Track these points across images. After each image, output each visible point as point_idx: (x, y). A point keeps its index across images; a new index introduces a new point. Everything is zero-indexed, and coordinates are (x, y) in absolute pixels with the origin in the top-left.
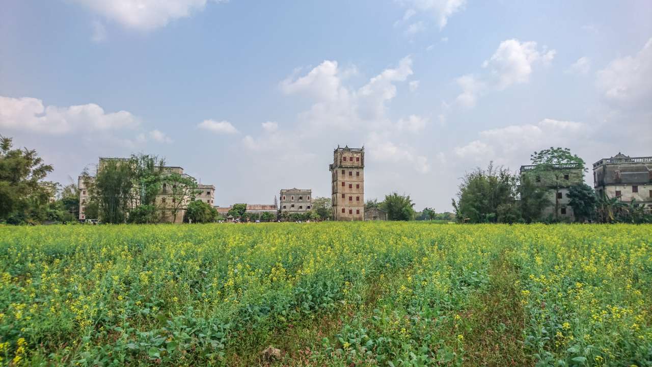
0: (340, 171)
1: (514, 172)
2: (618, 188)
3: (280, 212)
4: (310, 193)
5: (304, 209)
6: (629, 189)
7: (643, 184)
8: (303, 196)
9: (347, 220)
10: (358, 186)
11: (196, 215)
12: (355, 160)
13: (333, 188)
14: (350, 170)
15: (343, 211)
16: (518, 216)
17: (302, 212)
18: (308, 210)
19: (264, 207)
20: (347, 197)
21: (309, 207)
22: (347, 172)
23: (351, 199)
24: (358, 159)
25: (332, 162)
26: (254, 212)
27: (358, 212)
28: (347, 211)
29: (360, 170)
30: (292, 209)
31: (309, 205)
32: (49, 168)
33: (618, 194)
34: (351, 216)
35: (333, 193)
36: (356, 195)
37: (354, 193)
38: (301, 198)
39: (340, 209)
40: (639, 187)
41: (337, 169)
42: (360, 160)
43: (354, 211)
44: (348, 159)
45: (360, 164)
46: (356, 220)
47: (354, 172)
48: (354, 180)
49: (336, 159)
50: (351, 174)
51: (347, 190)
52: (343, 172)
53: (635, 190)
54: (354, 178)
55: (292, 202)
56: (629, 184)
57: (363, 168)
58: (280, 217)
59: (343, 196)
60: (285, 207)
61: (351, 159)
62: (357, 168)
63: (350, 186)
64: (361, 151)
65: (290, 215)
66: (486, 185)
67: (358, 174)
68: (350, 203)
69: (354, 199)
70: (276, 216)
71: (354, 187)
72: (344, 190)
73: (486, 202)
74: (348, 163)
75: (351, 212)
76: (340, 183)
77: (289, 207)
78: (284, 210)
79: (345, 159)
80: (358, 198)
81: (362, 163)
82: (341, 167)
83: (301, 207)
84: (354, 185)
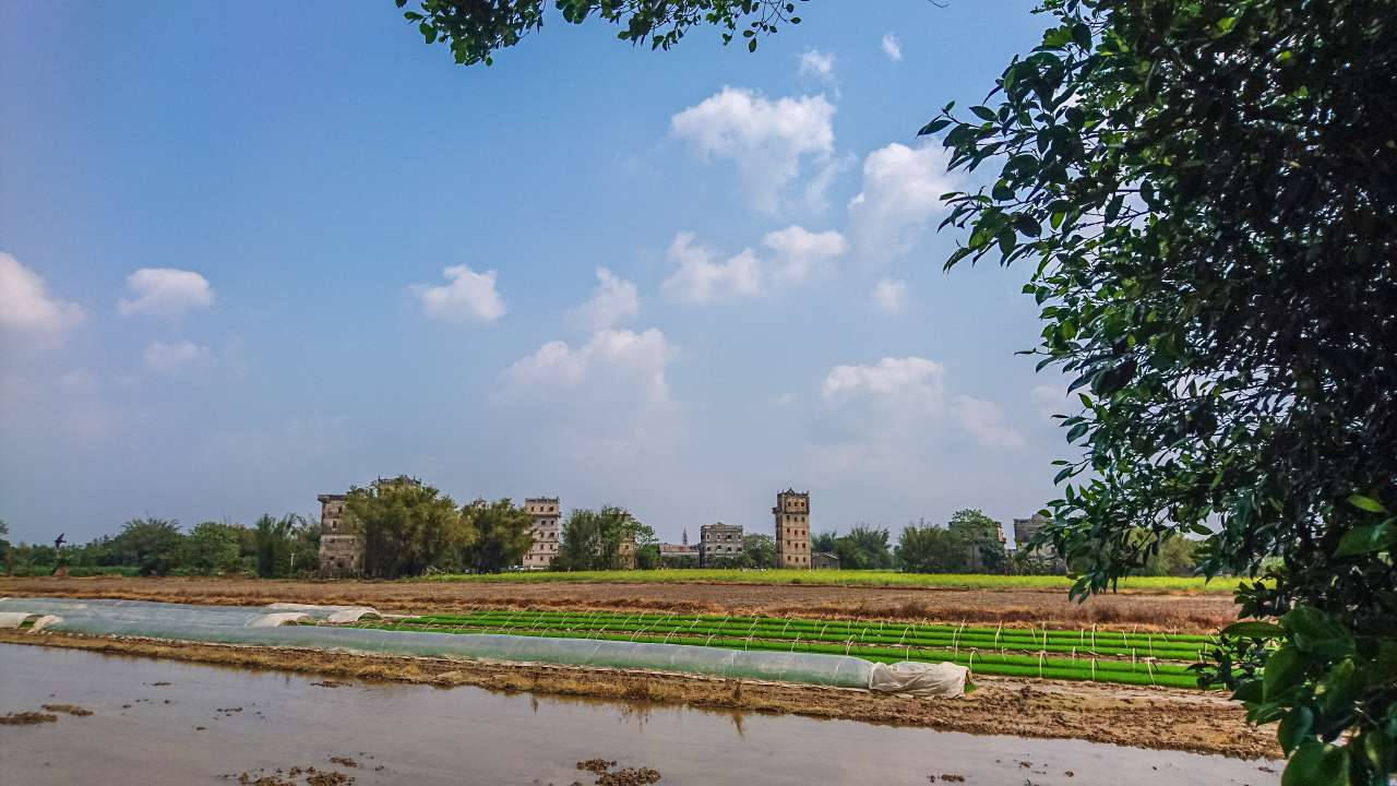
0: (784, 517)
3: (702, 555)
4: (741, 531)
5: (733, 552)
8: (732, 533)
9: (793, 568)
10: (803, 533)
12: (800, 505)
13: (777, 533)
14: (795, 516)
15: (789, 558)
17: (731, 556)
18: (739, 553)
19: (681, 548)
20: (793, 543)
21: (740, 549)
22: (792, 517)
23: (797, 545)
24: (803, 504)
25: (776, 506)
26: (670, 555)
27: (804, 560)
28: (793, 559)
29: (805, 516)
30: (719, 551)
31: (740, 546)
34: (797, 564)
35: (778, 539)
36: (803, 543)
37: (801, 540)
38: (729, 537)
39: (785, 556)
41: (782, 514)
42: (805, 505)
43: (801, 559)
44: (793, 504)
45: (805, 510)
46: (802, 568)
47: (799, 517)
48: (799, 526)
49: (779, 503)
50: (796, 519)
51: (792, 536)
52: (788, 518)
54: (800, 523)
55: (716, 542)
57: (808, 513)
58: (703, 562)
59: (789, 543)
60: (709, 549)
61: (796, 504)
62: (802, 513)
63: (796, 533)
64: (805, 496)
65: (717, 560)
66: (915, 540)
67: (803, 520)
68: (796, 550)
69: (800, 545)
70: (698, 561)
71: (800, 533)
72: (789, 536)
74: (793, 509)
75: (797, 559)
76: (785, 530)
77: (715, 549)
78: (708, 553)
79: (789, 504)
80: (804, 545)
81: (808, 508)
82: (786, 512)
83: (729, 549)
84: (800, 531)
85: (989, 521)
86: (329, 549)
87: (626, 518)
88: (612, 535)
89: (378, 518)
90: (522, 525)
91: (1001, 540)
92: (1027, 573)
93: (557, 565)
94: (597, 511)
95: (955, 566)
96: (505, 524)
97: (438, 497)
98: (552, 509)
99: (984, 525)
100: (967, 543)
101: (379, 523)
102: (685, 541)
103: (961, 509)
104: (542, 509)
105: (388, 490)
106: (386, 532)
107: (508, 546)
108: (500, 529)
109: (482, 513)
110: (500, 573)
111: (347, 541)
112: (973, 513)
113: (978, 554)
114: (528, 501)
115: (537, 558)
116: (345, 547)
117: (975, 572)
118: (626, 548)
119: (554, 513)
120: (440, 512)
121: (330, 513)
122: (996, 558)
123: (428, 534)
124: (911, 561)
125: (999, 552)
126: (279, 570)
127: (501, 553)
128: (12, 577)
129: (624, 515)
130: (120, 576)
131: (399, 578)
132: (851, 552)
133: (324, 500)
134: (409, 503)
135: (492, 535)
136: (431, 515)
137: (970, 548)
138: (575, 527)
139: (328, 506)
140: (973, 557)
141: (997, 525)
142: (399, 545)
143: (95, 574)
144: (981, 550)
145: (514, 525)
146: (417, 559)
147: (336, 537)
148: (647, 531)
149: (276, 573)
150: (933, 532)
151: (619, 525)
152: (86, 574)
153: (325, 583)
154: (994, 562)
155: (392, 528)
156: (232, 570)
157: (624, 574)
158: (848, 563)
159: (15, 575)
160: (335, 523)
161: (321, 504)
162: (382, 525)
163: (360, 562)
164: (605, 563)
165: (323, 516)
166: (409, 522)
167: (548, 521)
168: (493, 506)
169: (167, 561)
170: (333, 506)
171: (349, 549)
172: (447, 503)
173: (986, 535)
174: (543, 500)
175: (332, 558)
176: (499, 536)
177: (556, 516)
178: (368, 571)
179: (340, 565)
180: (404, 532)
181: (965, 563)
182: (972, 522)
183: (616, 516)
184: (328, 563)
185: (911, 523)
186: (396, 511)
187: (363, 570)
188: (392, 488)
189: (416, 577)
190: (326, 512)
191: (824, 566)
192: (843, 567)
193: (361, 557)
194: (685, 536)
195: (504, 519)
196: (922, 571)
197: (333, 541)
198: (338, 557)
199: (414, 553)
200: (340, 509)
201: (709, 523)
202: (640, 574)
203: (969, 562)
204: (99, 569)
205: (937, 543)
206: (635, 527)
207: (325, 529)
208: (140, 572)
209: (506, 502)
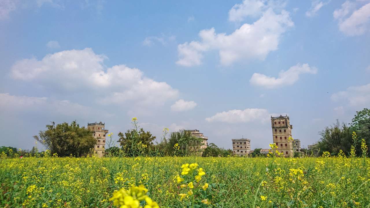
0: (274, 130)
12: (282, 123)
14: (280, 129)
20: (279, 144)
23: (282, 145)
24: (283, 123)
29: (286, 129)
32: (155, 137)
36: (285, 143)
42: (285, 122)
43: (285, 152)
44: (277, 123)
45: (285, 125)
47: (283, 130)
48: (283, 135)
49: (273, 123)
50: (280, 131)
51: (279, 140)
54: (283, 133)
57: (287, 127)
61: (279, 123)
62: (284, 127)
63: (281, 138)
64: (285, 118)
67: (285, 131)
68: (281, 147)
72: (277, 140)
74: (278, 125)
76: (274, 137)
79: (275, 123)
81: (286, 125)
84: (283, 137)
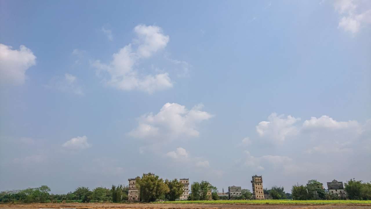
0: (255, 183)
1: (305, 185)
2: (332, 190)
3: (229, 196)
4: (240, 188)
5: (239, 194)
6: (335, 190)
7: (338, 189)
8: (238, 189)
10: (261, 188)
11: (215, 197)
13: (253, 189)
15: (257, 196)
16: (306, 198)
17: (238, 196)
18: (240, 195)
19: (223, 194)
20: (258, 192)
21: (241, 194)
22: (257, 184)
23: (259, 192)
24: (260, 180)
25: (252, 180)
26: (220, 196)
27: (262, 197)
29: (261, 183)
31: (240, 193)
33: (332, 192)
34: (260, 198)
35: (253, 190)
37: (261, 190)
38: (237, 190)
39: (256, 196)
40: (338, 190)
41: (254, 183)
44: (257, 180)
45: (261, 181)
46: (262, 199)
47: (260, 184)
48: (260, 186)
50: (258, 184)
51: (258, 190)
53: (336, 191)
55: (233, 192)
56: (335, 189)
57: (262, 182)
58: (230, 198)
59: (257, 192)
60: (231, 194)
61: (258, 180)
62: (260, 182)
63: (259, 188)
64: (261, 177)
65: (234, 197)
66: (297, 190)
67: (261, 184)
68: (259, 194)
69: (260, 192)
70: (228, 198)
72: (257, 189)
73: (297, 194)
74: (257, 181)
75: (260, 197)
76: (255, 187)
77: (233, 194)
78: (231, 195)
79: (256, 180)
80: (262, 192)
82: (255, 182)
83: (238, 194)
84: (260, 188)
85: (319, 183)
86: (131, 194)
87: (209, 184)
88: (205, 189)
89: (144, 185)
90: (180, 186)
91: (323, 189)
92: (333, 199)
93: (190, 199)
94: (200, 182)
95: (310, 198)
96: (176, 186)
97: (159, 179)
98: (187, 182)
99: (318, 184)
100: (313, 190)
101: (145, 186)
102: (223, 191)
103: (310, 180)
104: (184, 182)
105: (147, 177)
106: (146, 189)
107: (177, 193)
108: (175, 188)
109: (170, 183)
110: (175, 201)
111: (135, 192)
112: (314, 181)
113: (317, 194)
114: (180, 179)
115: (184, 197)
116: (135, 194)
117: (316, 199)
118: (209, 194)
119: (188, 183)
120: (160, 183)
121: (131, 184)
122: (323, 194)
123: (157, 190)
124: (296, 196)
125: (324, 193)
126: (118, 200)
127: (175, 195)
128: (52, 203)
129: (208, 184)
130: (78, 202)
131: (150, 202)
132: (276, 194)
133: (129, 180)
134: (152, 181)
135: (173, 190)
136: (158, 184)
137: (314, 192)
138: (194, 187)
139: (130, 182)
140: (316, 194)
141: (322, 184)
142: (150, 193)
143: (72, 202)
144: (318, 192)
145: (178, 187)
146: (154, 197)
147: (132, 191)
148: (215, 188)
149: (117, 201)
150: (302, 187)
151: (207, 186)
152: (69, 202)
153: (130, 204)
154: (322, 196)
155: (148, 188)
156: (105, 201)
157: (209, 201)
158: (275, 197)
159: (53, 202)
160: (132, 187)
161: (129, 181)
162: (145, 187)
163: (139, 198)
164: (203, 198)
165: (129, 185)
166: (152, 186)
167: (186, 185)
168: (173, 181)
169: (89, 198)
170: (132, 182)
171: (136, 194)
172: (161, 180)
173: (319, 187)
174: (184, 179)
175: (131, 197)
176: (174, 190)
177: (188, 184)
178: (141, 200)
179: (134, 199)
180: (151, 189)
181: (313, 197)
182: (314, 184)
183: (206, 184)
184: (130, 198)
185: (295, 184)
186: (149, 183)
187: (139, 200)
188: (148, 176)
189: (154, 202)
190: (130, 184)
191: (268, 199)
192: (274, 199)
193: (139, 196)
194: (223, 190)
195: (176, 185)
196: (300, 199)
197: (132, 192)
198: (133, 196)
199: (154, 195)
200: (134, 183)
201: (231, 186)
202: (213, 201)
203: (314, 196)
204: (73, 201)
205: (303, 190)
206: (211, 187)
207: (130, 189)
208: (82, 201)
209: (176, 180)
